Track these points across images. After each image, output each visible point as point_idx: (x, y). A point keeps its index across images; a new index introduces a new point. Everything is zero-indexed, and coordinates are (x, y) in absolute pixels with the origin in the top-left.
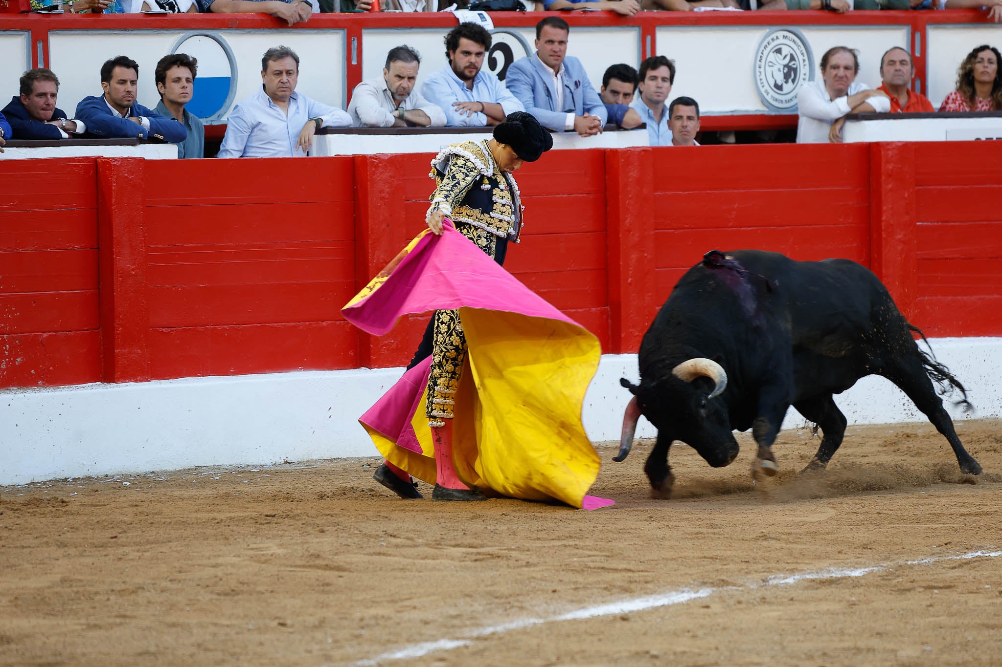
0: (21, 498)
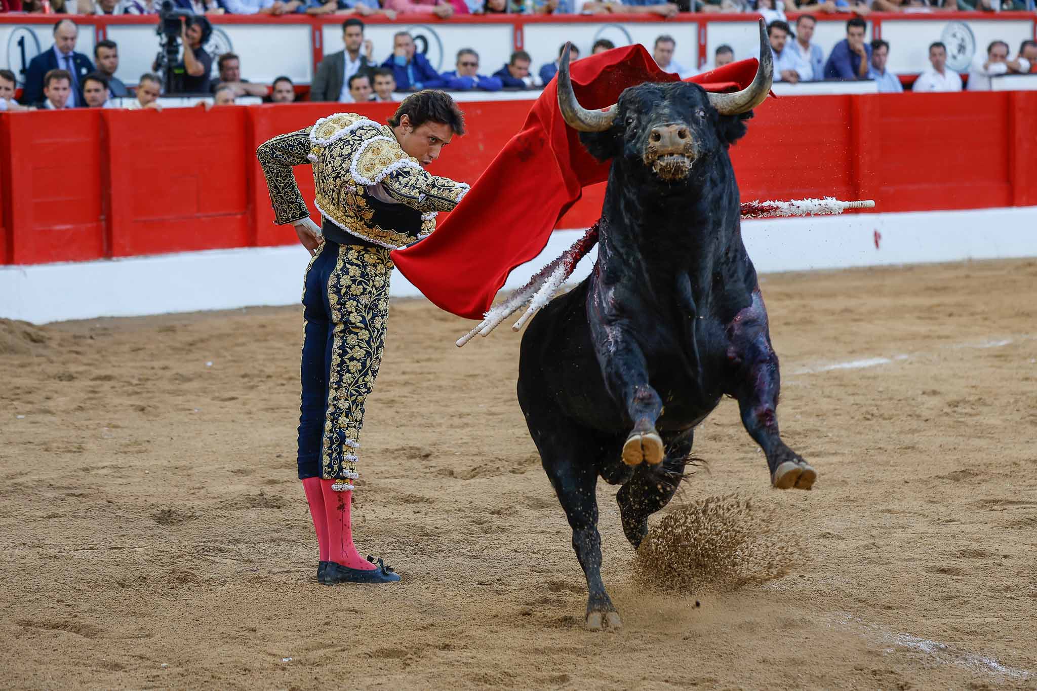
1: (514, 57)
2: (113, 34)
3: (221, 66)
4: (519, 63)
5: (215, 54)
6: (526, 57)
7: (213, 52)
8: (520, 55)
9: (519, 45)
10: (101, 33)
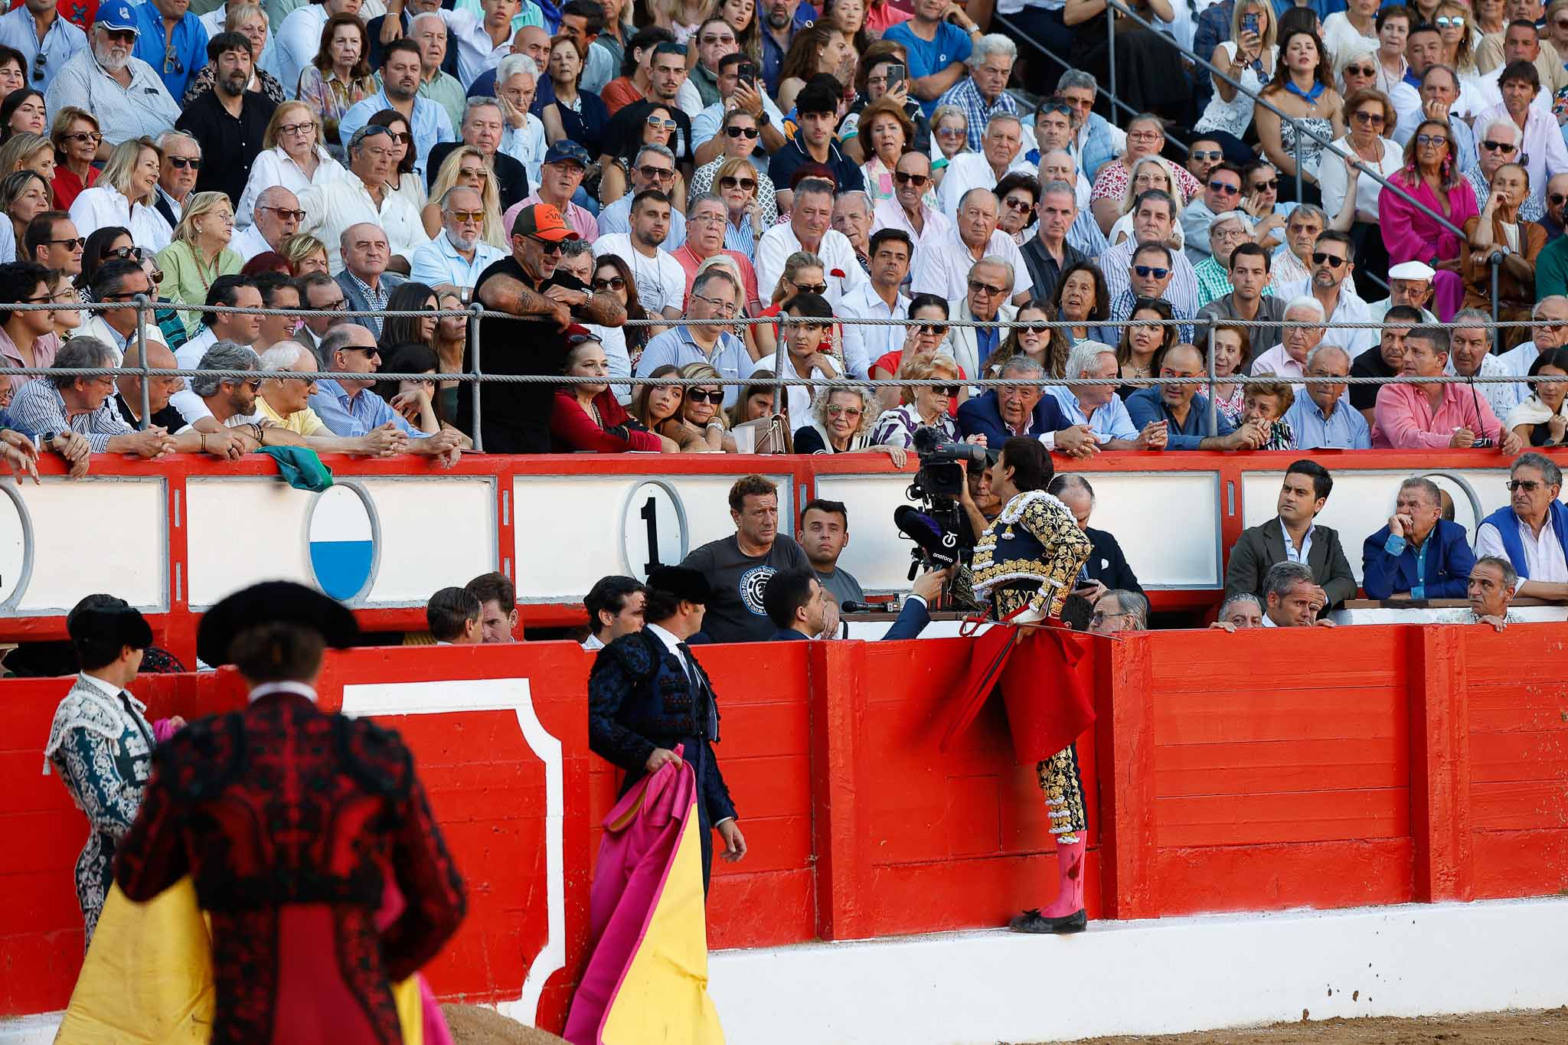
10: (802, 487)
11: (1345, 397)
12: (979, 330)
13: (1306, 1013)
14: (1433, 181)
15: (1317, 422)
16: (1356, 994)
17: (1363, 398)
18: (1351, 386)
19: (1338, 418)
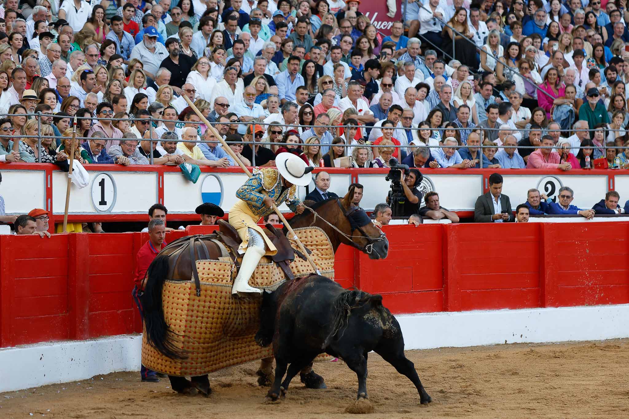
0: (603, 345)
1: (608, 195)
2: (362, 180)
3: (427, 200)
4: (612, 198)
5: (424, 192)
6: (616, 195)
7: (422, 191)
8: (612, 193)
9: (611, 188)
10: (354, 179)
11: (516, 152)
12: (406, 130)
13: (506, 341)
14: (552, 87)
15: (509, 160)
16: (522, 336)
17: (524, 153)
18: (518, 149)
19: (515, 158)
